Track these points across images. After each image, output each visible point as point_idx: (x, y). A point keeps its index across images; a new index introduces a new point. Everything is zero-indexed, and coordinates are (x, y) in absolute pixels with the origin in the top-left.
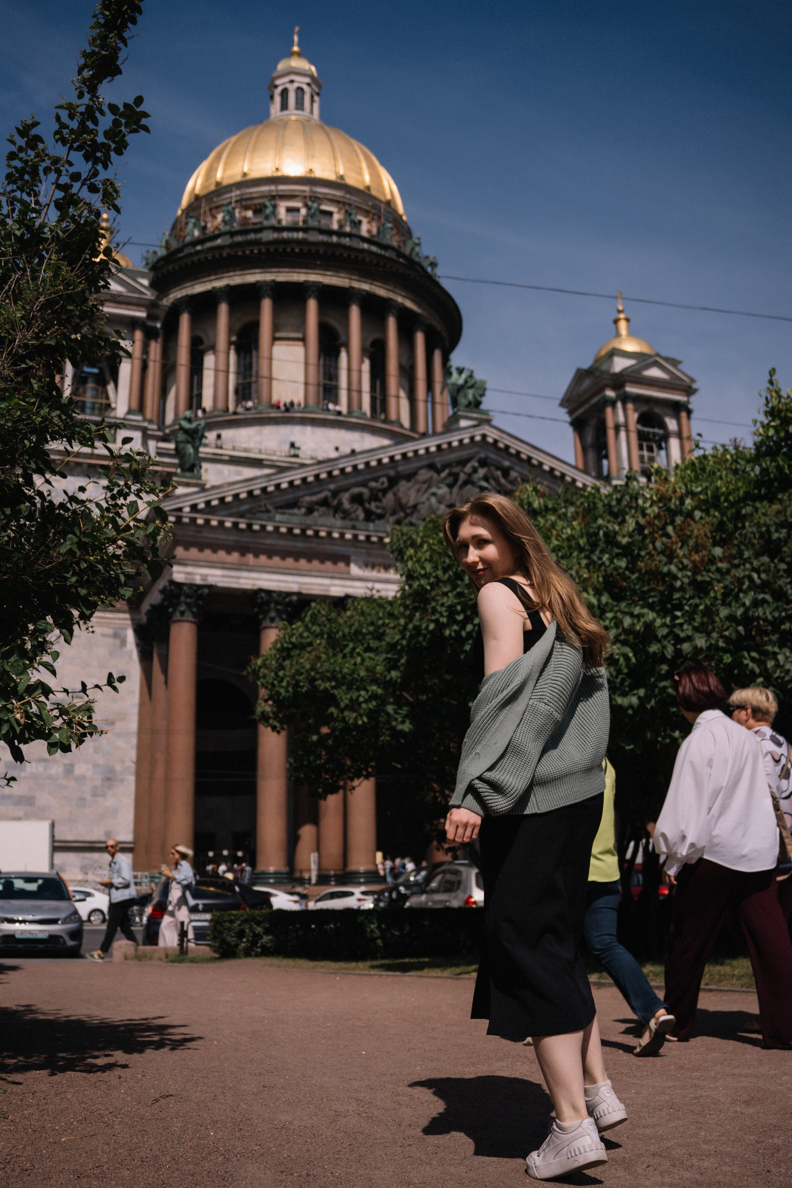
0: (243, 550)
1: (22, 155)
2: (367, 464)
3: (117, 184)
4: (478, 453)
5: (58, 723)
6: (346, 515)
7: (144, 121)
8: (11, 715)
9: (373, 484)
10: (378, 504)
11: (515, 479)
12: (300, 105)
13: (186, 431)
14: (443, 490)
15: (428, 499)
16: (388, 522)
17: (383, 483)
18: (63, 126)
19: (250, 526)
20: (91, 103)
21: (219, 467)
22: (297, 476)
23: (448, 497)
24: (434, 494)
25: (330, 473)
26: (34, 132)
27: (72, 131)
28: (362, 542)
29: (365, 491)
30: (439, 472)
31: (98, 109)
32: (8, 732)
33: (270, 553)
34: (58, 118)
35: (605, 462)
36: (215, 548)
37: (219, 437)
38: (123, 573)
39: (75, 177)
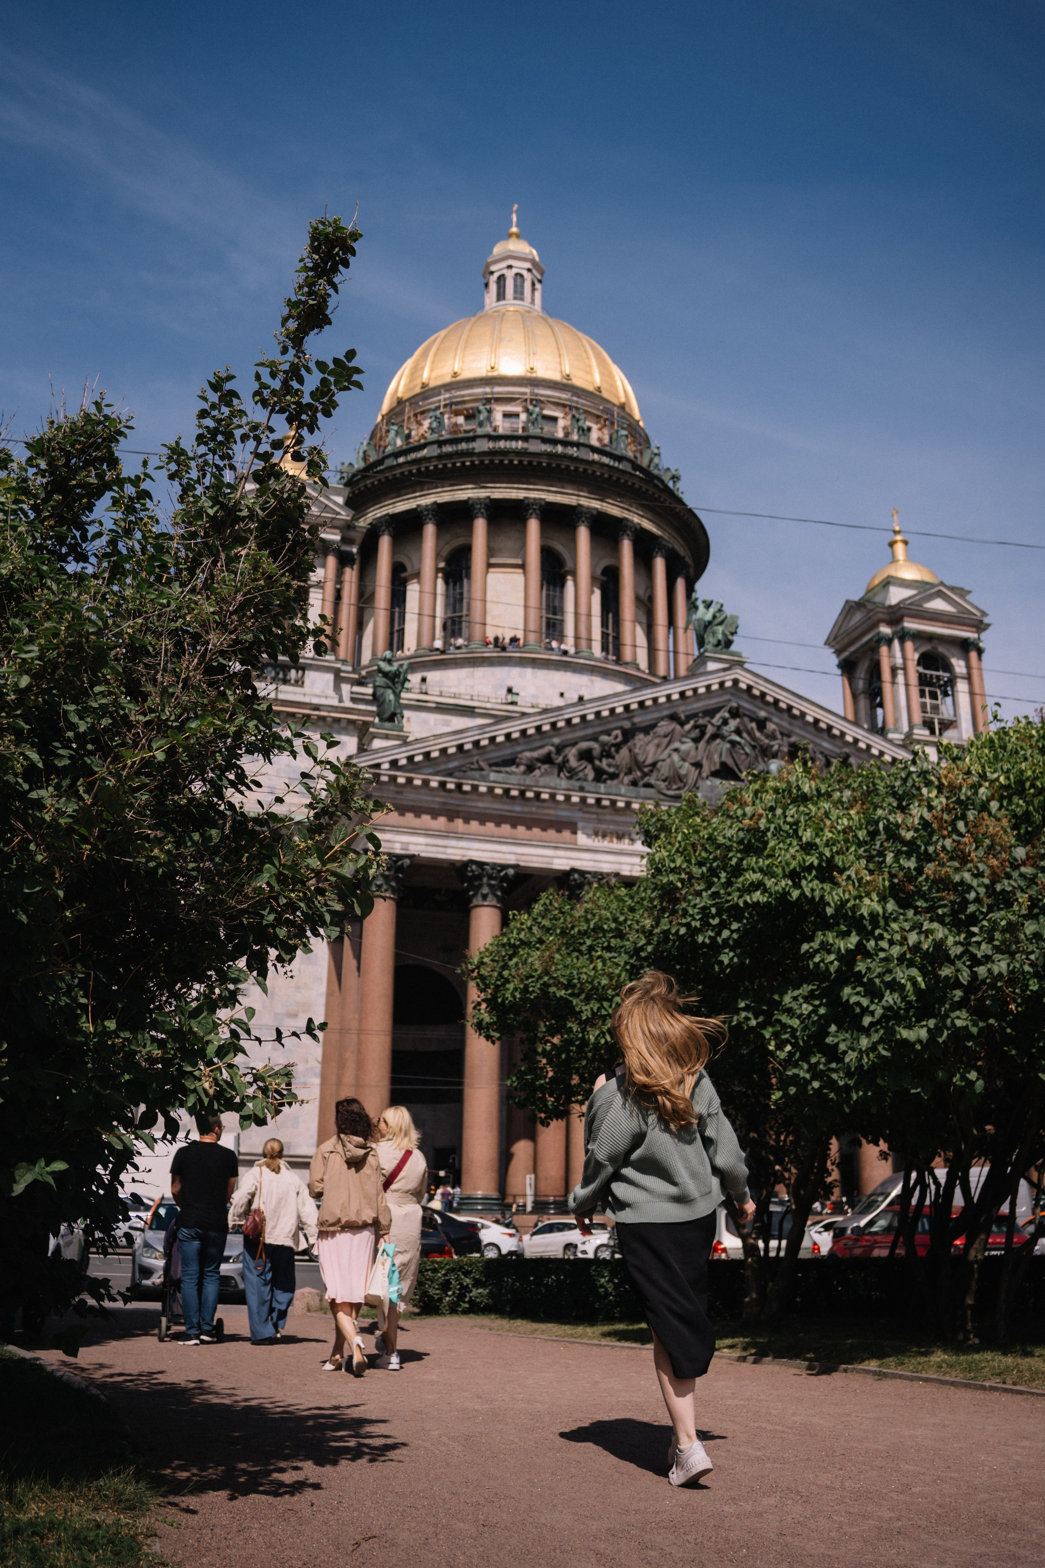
0: (451, 816)
1: (215, 413)
2: (598, 714)
3: (325, 451)
4: (729, 701)
5: (250, 1091)
6: (572, 774)
7: (355, 377)
8: (198, 1084)
9: (604, 738)
10: (610, 760)
11: (773, 732)
12: (519, 294)
13: (386, 675)
14: (688, 745)
15: (670, 756)
16: (622, 782)
17: (616, 737)
18: (264, 386)
19: (459, 786)
20: (296, 360)
21: (424, 715)
22: (514, 728)
23: (693, 753)
24: (676, 750)
25: (554, 725)
26: (228, 386)
27: (274, 392)
28: (591, 805)
29: (595, 746)
30: (682, 724)
31: (303, 366)
32: (195, 1104)
33: (483, 819)
34: (258, 377)
35: (879, 711)
36: (418, 811)
37: (424, 680)
38: (329, 911)
39: (277, 445)
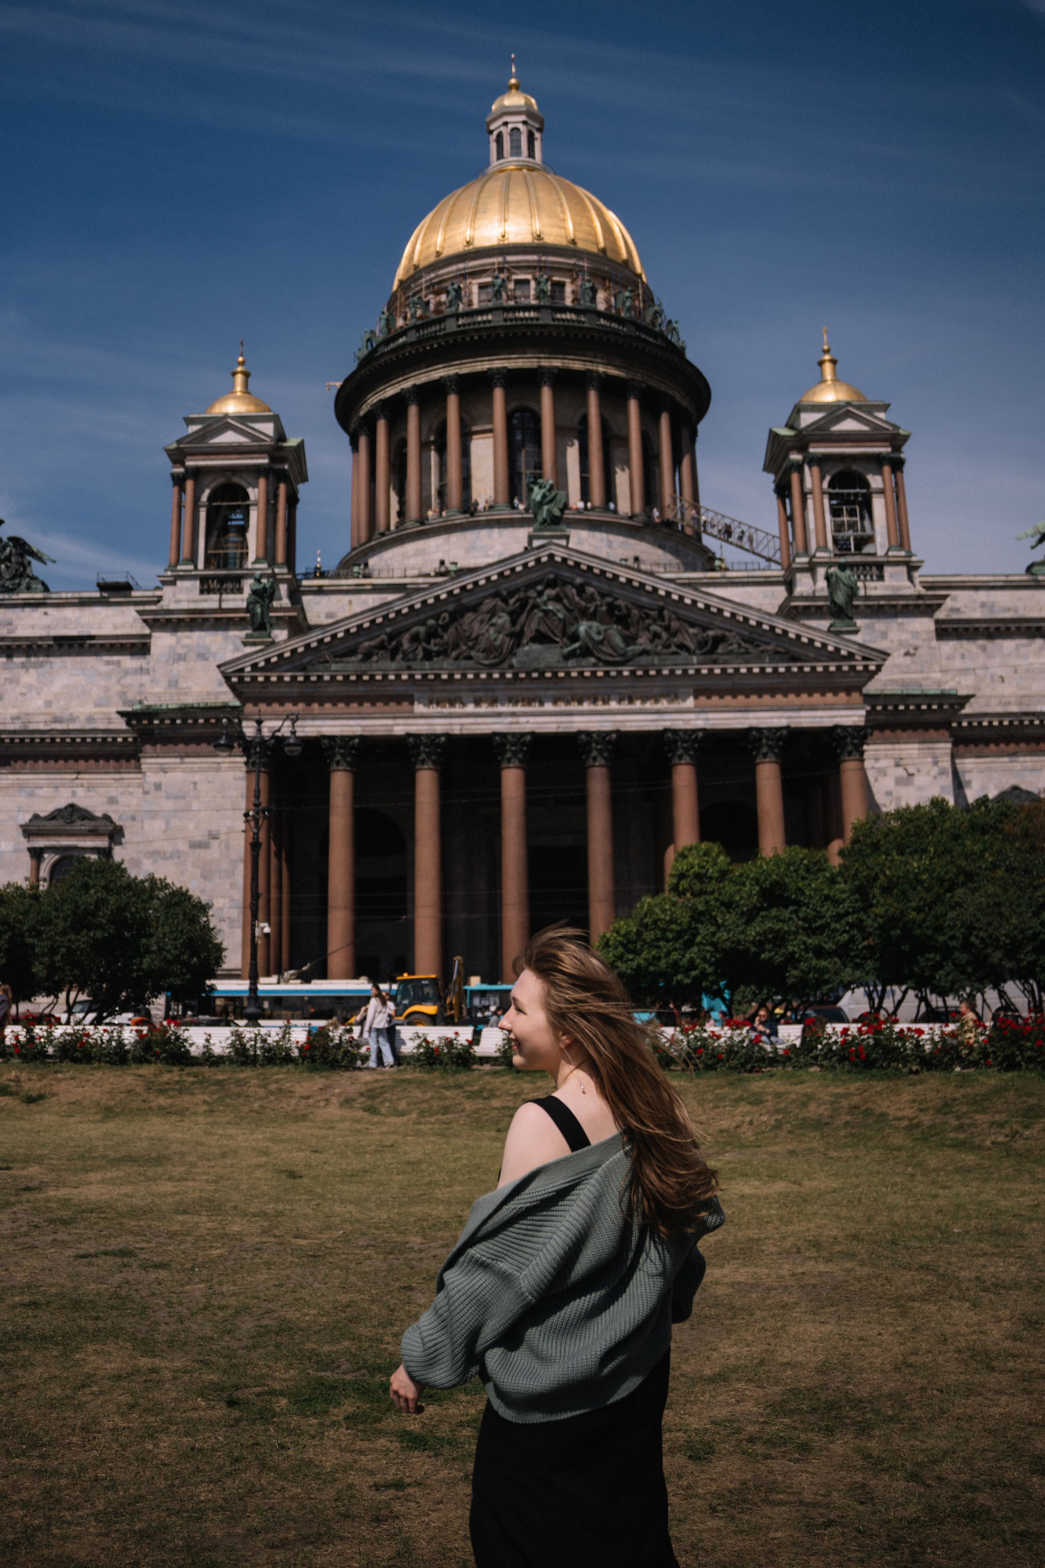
2: (425, 602)
4: (546, 573)
6: (404, 656)
9: (431, 622)
10: (438, 640)
12: (516, 150)
13: (254, 592)
15: (489, 630)
16: (447, 658)
17: (444, 619)
23: (507, 625)
24: (493, 625)
28: (421, 680)
30: (505, 599)
36: (281, 701)
